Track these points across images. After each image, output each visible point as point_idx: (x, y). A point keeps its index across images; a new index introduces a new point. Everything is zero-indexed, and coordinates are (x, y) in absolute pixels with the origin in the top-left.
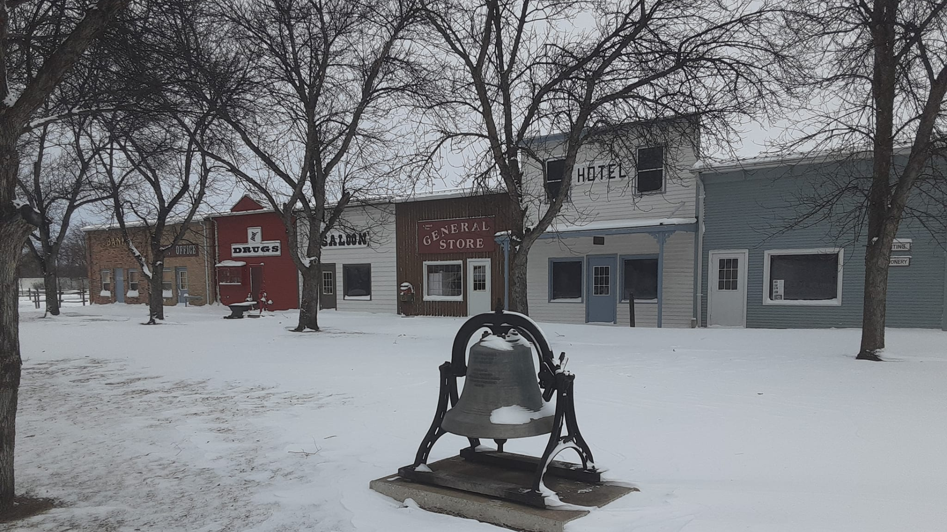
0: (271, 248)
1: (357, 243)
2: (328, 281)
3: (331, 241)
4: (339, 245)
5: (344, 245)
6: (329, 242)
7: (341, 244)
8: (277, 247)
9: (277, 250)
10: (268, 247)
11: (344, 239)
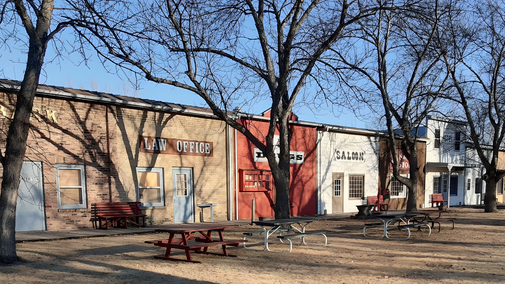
0: (295, 156)
1: (359, 159)
2: (338, 186)
3: (343, 156)
4: (348, 159)
5: (350, 159)
6: (341, 156)
7: (349, 158)
8: (302, 156)
9: (301, 159)
10: (293, 155)
11: (351, 155)
